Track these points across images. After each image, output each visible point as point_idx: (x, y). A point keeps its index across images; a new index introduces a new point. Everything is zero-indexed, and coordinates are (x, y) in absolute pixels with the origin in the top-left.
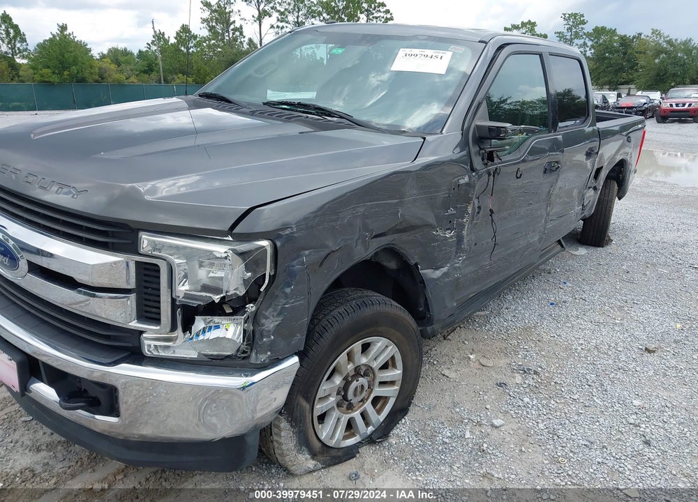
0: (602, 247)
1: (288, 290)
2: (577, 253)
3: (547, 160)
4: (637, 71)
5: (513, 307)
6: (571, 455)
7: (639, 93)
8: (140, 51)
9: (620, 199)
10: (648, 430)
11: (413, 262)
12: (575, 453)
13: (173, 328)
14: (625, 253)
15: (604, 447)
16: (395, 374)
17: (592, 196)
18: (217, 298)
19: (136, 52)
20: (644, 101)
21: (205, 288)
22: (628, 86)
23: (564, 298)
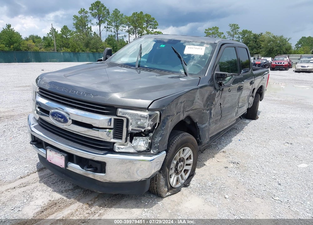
0: (255, 120)
1: (163, 128)
2: (245, 122)
3: (238, 86)
4: (261, 48)
5: (225, 141)
6: (254, 188)
7: (263, 58)
8: (44, 37)
9: (261, 101)
10: (279, 180)
11: (195, 122)
12: (255, 188)
13: (126, 141)
14: (264, 122)
15: (265, 186)
16: (191, 161)
17: (252, 100)
18: (143, 130)
19: (42, 37)
20: (265, 61)
21: (139, 127)
22: (258, 55)
23: (244, 138)
